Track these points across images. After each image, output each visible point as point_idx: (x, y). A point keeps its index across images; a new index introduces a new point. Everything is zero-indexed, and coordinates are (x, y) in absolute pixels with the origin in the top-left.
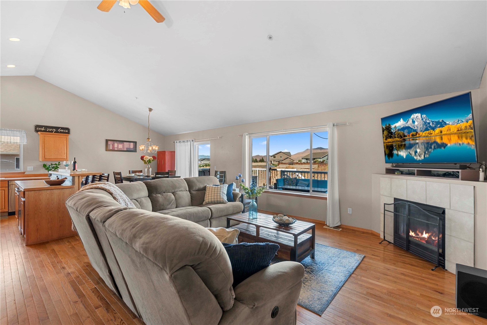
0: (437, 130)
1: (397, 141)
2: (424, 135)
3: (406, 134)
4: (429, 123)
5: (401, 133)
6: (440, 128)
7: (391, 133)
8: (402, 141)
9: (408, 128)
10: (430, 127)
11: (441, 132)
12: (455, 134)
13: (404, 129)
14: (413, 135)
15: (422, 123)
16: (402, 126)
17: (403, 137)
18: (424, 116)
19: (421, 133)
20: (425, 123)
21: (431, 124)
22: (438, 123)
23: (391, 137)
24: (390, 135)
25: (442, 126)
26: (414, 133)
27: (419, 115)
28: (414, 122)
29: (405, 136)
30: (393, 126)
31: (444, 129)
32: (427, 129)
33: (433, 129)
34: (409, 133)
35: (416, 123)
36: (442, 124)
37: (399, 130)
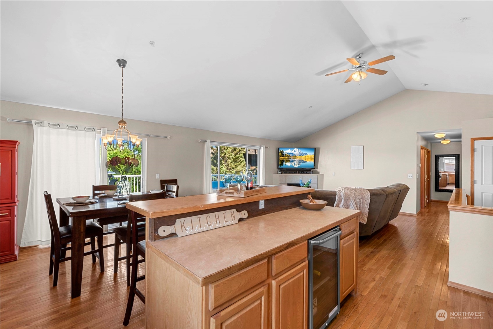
0: (304, 156)
1: (286, 158)
2: (299, 157)
3: (291, 156)
4: (301, 153)
5: (289, 155)
6: (305, 156)
7: (283, 155)
8: (288, 159)
9: (292, 153)
10: (301, 154)
11: (305, 157)
12: (310, 158)
13: (290, 154)
14: (294, 157)
15: (298, 152)
16: (289, 153)
17: (289, 157)
18: (299, 150)
19: (298, 156)
20: (300, 153)
21: (302, 154)
22: (304, 154)
23: (283, 156)
24: (282, 155)
25: (306, 155)
26: (295, 156)
27: (298, 149)
28: (295, 152)
29: (290, 157)
30: (284, 152)
31: (306, 156)
32: (300, 155)
33: (303, 155)
34: (292, 156)
35: (296, 152)
36: (306, 154)
37: (287, 154)
